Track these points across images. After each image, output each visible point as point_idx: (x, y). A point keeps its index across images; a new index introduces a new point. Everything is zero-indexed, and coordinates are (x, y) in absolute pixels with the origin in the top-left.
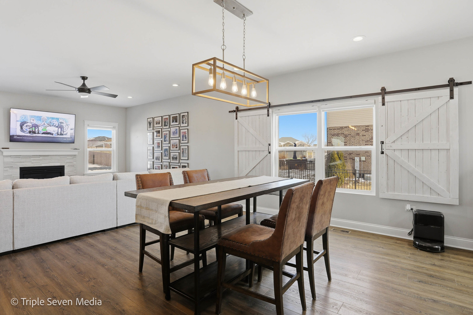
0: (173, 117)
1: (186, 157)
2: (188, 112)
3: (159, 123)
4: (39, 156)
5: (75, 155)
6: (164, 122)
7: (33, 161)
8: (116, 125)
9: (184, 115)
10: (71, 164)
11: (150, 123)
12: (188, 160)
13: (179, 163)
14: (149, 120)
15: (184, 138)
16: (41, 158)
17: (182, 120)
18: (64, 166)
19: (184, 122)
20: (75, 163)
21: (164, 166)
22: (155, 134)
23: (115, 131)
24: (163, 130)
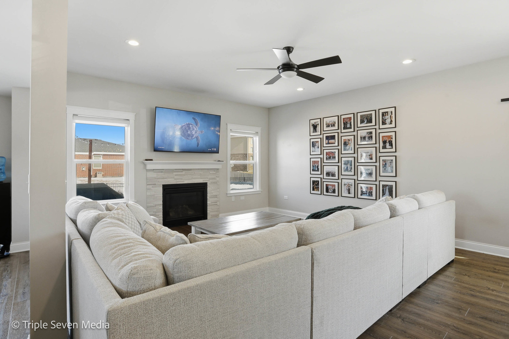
0: (361, 116)
1: (392, 172)
2: (395, 107)
3: (334, 125)
4: (182, 170)
5: (218, 169)
6: (344, 123)
7: (176, 177)
8: (259, 129)
9: (387, 112)
10: (214, 181)
11: (315, 127)
12: (396, 176)
13: (376, 181)
14: (313, 122)
15: (388, 145)
16: (184, 173)
17: (382, 119)
18: (206, 183)
19: (388, 121)
20: (218, 179)
21: (344, 185)
22: (325, 141)
23: (257, 138)
24: (341, 135)
